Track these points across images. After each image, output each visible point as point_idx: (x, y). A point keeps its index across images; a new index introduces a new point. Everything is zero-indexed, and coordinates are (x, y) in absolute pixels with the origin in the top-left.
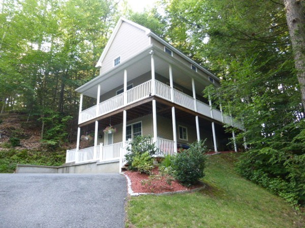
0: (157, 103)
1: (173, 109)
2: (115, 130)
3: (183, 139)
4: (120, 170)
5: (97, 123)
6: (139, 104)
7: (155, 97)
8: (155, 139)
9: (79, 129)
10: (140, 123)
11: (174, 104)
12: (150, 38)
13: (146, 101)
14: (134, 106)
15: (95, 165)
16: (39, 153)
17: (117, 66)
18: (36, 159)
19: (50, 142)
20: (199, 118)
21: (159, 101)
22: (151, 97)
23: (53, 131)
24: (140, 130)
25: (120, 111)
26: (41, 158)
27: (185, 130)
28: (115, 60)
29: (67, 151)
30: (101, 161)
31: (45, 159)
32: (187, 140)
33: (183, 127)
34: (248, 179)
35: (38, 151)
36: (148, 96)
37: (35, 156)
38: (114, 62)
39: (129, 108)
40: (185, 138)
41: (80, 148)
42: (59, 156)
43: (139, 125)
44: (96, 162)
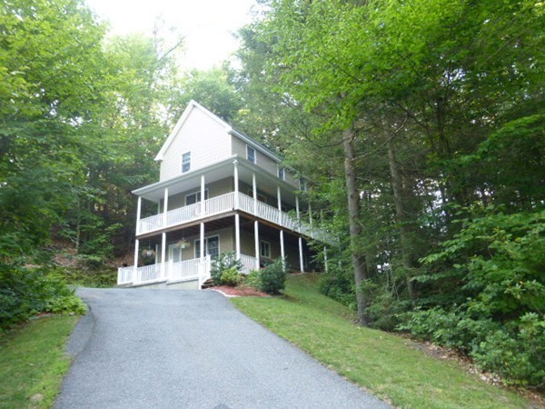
0: (240, 217)
1: (256, 223)
2: (188, 245)
3: (265, 257)
4: (200, 288)
5: (164, 236)
6: (220, 217)
7: (238, 211)
8: (238, 256)
9: (137, 242)
10: (217, 238)
11: (257, 218)
12: (230, 136)
13: (228, 215)
14: (214, 219)
15: (164, 285)
16: (78, 271)
17: (186, 173)
18: (77, 279)
19: (92, 258)
20: (284, 233)
21: (243, 215)
22: (234, 211)
23: (95, 243)
24: (217, 245)
25: (197, 223)
26: (82, 278)
27: (267, 246)
28: (184, 155)
29: (119, 269)
30: (172, 279)
31: (87, 281)
32: (270, 257)
33: (266, 242)
34: (326, 295)
35: (77, 269)
36: (231, 209)
37: (75, 275)
38: (181, 157)
39: (207, 221)
40: (267, 255)
41: (139, 266)
42: (104, 276)
43: (216, 239)
44: (165, 282)
